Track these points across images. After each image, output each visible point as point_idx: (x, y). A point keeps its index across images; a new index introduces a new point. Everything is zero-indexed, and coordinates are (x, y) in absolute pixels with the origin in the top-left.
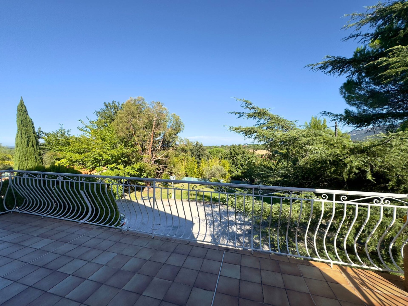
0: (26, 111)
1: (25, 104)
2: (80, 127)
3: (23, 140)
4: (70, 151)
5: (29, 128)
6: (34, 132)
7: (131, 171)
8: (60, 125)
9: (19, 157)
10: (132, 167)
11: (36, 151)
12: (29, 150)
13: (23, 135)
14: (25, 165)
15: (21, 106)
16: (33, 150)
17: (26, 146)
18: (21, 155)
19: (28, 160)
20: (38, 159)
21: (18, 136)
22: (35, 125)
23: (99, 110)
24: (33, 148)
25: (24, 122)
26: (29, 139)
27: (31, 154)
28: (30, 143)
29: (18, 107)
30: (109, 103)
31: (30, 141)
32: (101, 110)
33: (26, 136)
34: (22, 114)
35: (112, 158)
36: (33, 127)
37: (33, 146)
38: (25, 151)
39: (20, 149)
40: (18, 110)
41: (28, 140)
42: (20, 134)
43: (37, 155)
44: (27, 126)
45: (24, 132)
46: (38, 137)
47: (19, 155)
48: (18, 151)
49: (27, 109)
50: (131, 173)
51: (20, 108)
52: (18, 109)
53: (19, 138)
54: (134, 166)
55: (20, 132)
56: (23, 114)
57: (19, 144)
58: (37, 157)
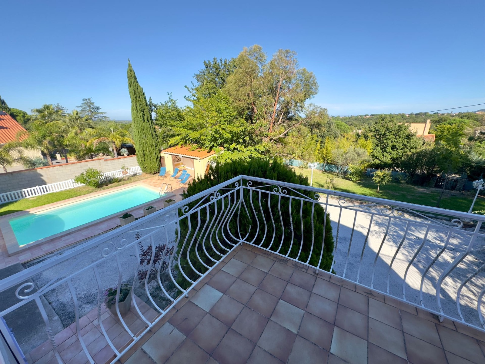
0: (135, 78)
1: (134, 69)
2: (187, 97)
3: (138, 114)
4: (182, 127)
5: (141, 100)
6: (147, 105)
7: (254, 153)
8: (168, 94)
9: (138, 134)
10: (255, 149)
11: (151, 127)
12: (145, 126)
13: (138, 108)
14: (144, 143)
15: (130, 72)
16: (149, 127)
17: (142, 122)
18: (140, 131)
19: (146, 137)
20: (154, 136)
21: (134, 109)
22: (146, 95)
23: (198, 73)
24: (149, 124)
25: (136, 92)
26: (143, 112)
27: (148, 131)
28: (145, 117)
29: (128, 73)
30: (209, 61)
31: (145, 115)
32: (200, 72)
33: (141, 109)
34: (132, 82)
35: (233, 137)
36: (145, 98)
37: (148, 120)
38: (142, 128)
39: (138, 125)
40: (128, 77)
41: (143, 114)
42: (135, 106)
43: (153, 132)
44: (140, 96)
45: (138, 104)
46: (150, 110)
47: (137, 131)
48: (136, 127)
49: (136, 75)
50: (254, 156)
51: (130, 75)
52: (128, 75)
53: (135, 112)
54: (257, 147)
55: (135, 104)
56: (134, 82)
57: (136, 119)
58: (153, 134)
